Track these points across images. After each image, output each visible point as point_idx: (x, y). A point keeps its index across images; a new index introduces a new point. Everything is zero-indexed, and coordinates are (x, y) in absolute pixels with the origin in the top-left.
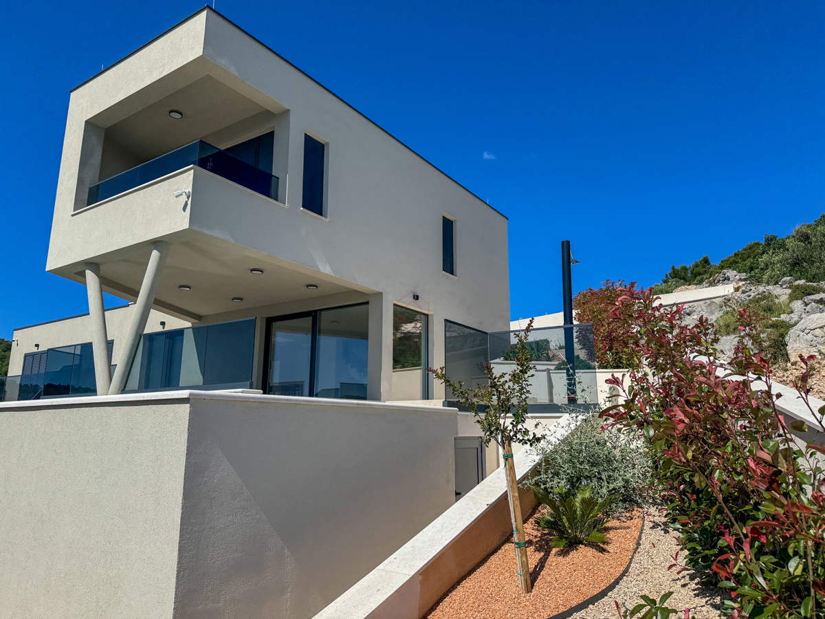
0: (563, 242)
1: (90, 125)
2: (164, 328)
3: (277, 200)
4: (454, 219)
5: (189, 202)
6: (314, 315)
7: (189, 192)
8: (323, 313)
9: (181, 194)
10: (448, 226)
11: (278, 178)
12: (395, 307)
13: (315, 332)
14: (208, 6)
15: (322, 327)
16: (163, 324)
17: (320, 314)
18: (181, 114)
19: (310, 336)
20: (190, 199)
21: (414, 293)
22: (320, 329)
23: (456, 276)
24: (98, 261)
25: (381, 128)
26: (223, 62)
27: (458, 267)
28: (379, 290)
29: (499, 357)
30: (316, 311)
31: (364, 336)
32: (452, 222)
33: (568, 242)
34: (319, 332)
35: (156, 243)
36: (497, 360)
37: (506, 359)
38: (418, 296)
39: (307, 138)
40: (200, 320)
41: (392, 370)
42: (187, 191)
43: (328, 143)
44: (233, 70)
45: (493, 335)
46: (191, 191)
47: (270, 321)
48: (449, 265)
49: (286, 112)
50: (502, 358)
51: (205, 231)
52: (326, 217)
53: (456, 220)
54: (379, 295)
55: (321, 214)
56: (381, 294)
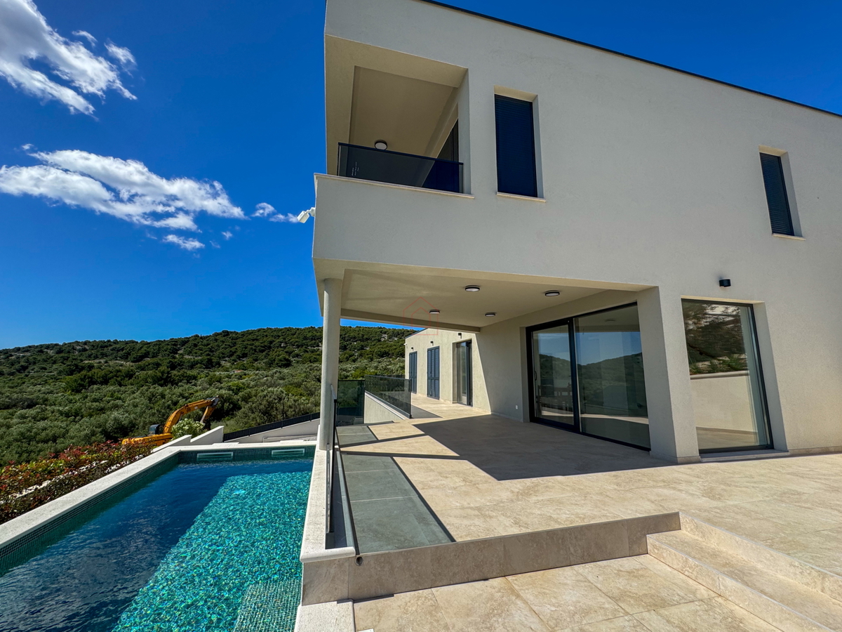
2: (461, 338)
4: (783, 152)
6: (569, 322)
8: (579, 320)
10: (773, 169)
11: (463, 164)
12: (687, 303)
17: (576, 322)
18: (386, 143)
20: (315, 218)
21: (720, 279)
23: (800, 236)
27: (801, 223)
28: (652, 284)
30: (571, 319)
32: (779, 158)
38: (728, 281)
39: (500, 98)
40: (479, 331)
43: (537, 97)
47: (530, 331)
48: (782, 221)
52: (542, 197)
53: (786, 153)
54: (653, 291)
55: (535, 195)
56: (655, 289)
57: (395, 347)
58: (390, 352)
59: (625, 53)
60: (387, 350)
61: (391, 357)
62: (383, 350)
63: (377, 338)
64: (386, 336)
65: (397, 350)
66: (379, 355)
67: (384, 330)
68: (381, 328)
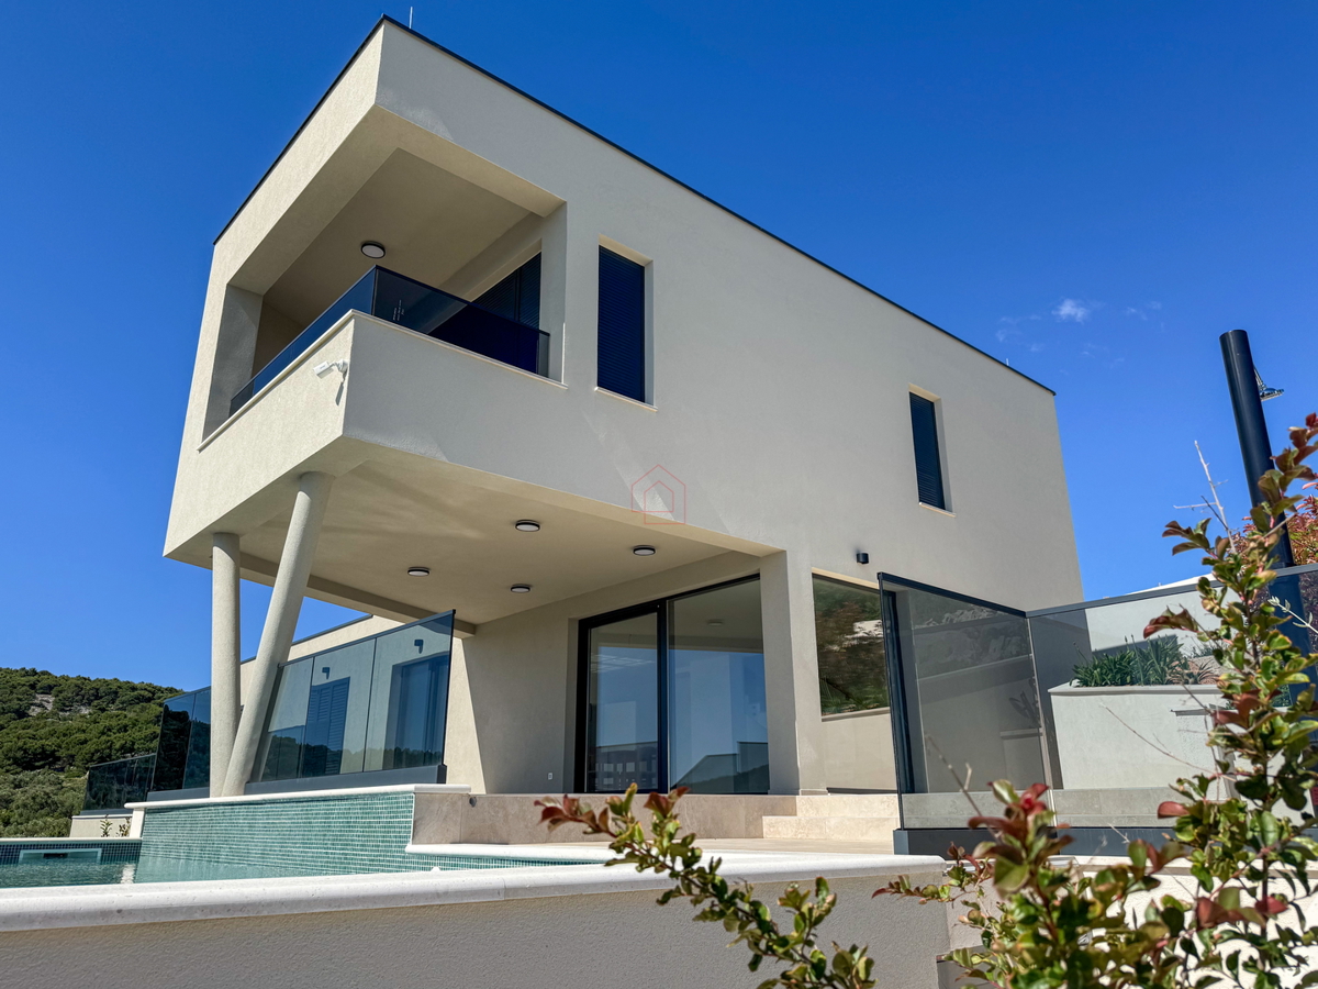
0: (1224, 339)
1: (234, 288)
2: (420, 651)
3: (546, 375)
4: (937, 397)
5: (345, 385)
6: (659, 608)
7: (344, 364)
8: (677, 603)
9: (329, 370)
10: (923, 415)
11: (548, 335)
12: (818, 581)
13: (663, 642)
14: (386, 17)
15: (677, 633)
16: (419, 643)
17: (672, 607)
18: (383, 248)
19: (654, 652)
20: (347, 377)
21: (858, 551)
22: (672, 638)
23: (951, 511)
24: (228, 527)
25: (763, 230)
26: (421, 117)
27: (953, 494)
28: (779, 547)
29: (1068, 680)
30: (662, 601)
31: (755, 644)
32: (932, 404)
33: (1242, 336)
34: (672, 643)
35: (302, 477)
36: (1065, 687)
37: (1085, 683)
38: (866, 556)
39: (602, 249)
40: (474, 633)
41: (821, 717)
42: (341, 362)
43: (650, 263)
44: (442, 132)
46: (348, 360)
47: (586, 626)
48: (932, 488)
49: (561, 207)
50: (1075, 682)
51: (378, 439)
52: (651, 403)
53: (940, 400)
54: (778, 557)
55: (642, 399)
56: (782, 554)
57: (82, 736)
58: (62, 753)
59: (762, 227)
60: (50, 743)
61: (62, 770)
62: (40, 743)
63: (15, 704)
64: (49, 701)
65: (90, 747)
66: (16, 762)
67: (45, 682)
68: (34, 673)
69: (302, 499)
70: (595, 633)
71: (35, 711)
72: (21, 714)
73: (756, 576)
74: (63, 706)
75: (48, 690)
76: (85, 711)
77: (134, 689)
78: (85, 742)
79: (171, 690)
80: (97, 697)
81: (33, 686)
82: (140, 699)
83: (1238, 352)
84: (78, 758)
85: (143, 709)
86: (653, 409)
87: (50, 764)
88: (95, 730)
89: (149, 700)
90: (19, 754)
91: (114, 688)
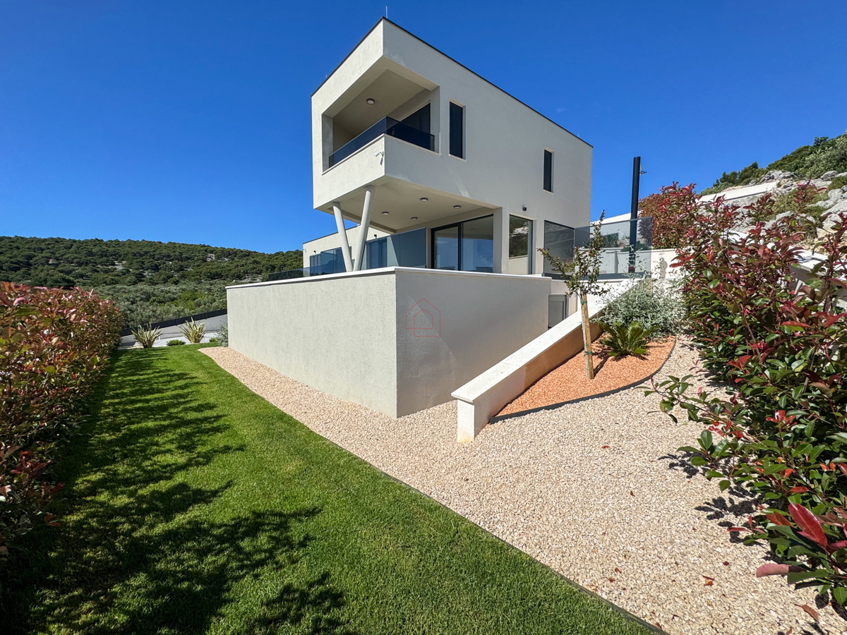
0: (635, 158)
1: (325, 116)
2: (375, 238)
3: (434, 151)
4: (553, 150)
5: (384, 159)
6: (459, 225)
9: (379, 154)
10: (548, 157)
11: (434, 136)
13: (460, 236)
14: (384, 18)
15: (464, 233)
16: (375, 235)
18: (374, 101)
19: (457, 239)
20: (384, 157)
24: (338, 200)
26: (396, 58)
28: (500, 206)
30: (460, 223)
31: (491, 238)
33: (639, 158)
34: (463, 236)
35: (368, 187)
37: (586, 247)
39: (452, 104)
41: (509, 258)
42: (380, 151)
43: (465, 107)
44: (403, 64)
45: (577, 229)
46: (384, 152)
47: (433, 231)
48: (548, 186)
49: (437, 88)
50: (583, 247)
52: (465, 159)
53: (554, 152)
55: (462, 157)
56: (501, 208)
62: (213, 271)
63: (201, 257)
64: (213, 256)
67: (210, 249)
68: (205, 245)
69: (368, 193)
70: (437, 233)
71: (209, 260)
72: (205, 261)
73: (492, 215)
74: (218, 257)
75: (212, 252)
76: (226, 260)
77: (242, 252)
78: (230, 270)
79: (255, 252)
80: (230, 255)
81: (206, 251)
82: (245, 255)
83: (637, 161)
84: (229, 276)
85: (247, 259)
86: (466, 161)
87: (221, 278)
88: (232, 266)
89: (248, 256)
90: (209, 274)
91: (235, 251)
